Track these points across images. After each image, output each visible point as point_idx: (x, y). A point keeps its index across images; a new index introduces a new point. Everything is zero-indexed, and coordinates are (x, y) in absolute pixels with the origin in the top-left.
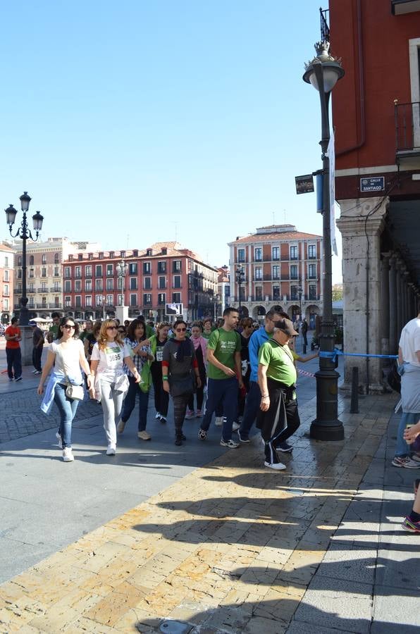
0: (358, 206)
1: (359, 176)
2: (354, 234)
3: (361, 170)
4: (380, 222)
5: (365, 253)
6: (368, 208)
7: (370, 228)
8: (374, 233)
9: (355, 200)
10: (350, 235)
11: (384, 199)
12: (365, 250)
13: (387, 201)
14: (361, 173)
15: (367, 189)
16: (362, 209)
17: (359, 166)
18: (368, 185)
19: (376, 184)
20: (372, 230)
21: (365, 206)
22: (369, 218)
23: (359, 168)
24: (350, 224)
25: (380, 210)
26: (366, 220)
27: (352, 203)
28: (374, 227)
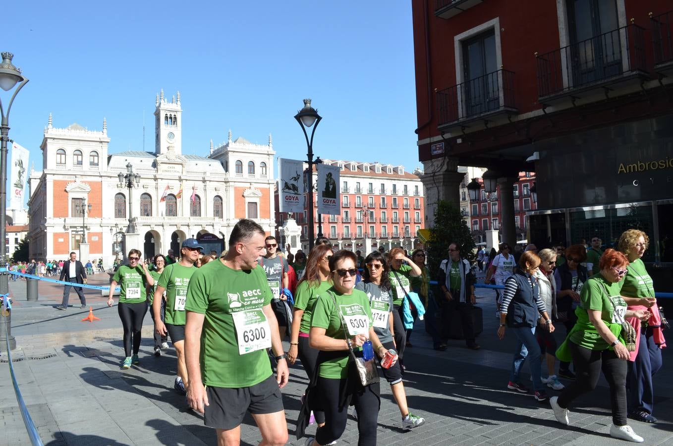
0: (432, 165)
1: (431, 144)
2: (431, 186)
3: (432, 139)
4: (442, 176)
5: (437, 200)
6: (437, 166)
7: (437, 181)
8: (442, 184)
9: (430, 161)
10: (429, 186)
11: (445, 158)
12: (437, 197)
13: (447, 160)
14: (432, 141)
15: (435, 152)
16: (435, 167)
17: (430, 136)
18: (436, 150)
19: (440, 148)
20: (441, 182)
21: (436, 165)
22: (436, 174)
23: (430, 137)
24: (428, 179)
25: (444, 167)
26: (433, 176)
27: (429, 163)
28: (441, 180)
